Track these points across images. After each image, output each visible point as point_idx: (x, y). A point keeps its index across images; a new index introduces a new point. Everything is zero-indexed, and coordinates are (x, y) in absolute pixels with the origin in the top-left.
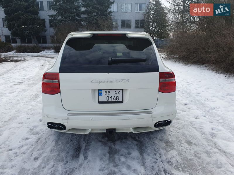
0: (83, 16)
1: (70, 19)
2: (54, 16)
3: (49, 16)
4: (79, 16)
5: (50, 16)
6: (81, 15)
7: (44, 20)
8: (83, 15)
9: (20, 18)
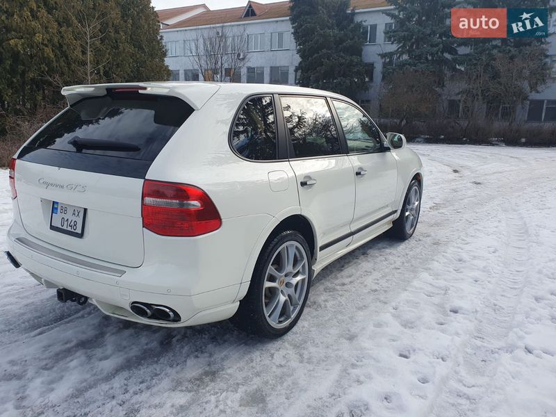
0: (463, 50)
1: (427, 58)
2: (390, 55)
3: (379, 55)
4: (453, 51)
5: (383, 56)
6: (457, 49)
7: (372, 64)
8: (463, 47)
9: (321, 64)
